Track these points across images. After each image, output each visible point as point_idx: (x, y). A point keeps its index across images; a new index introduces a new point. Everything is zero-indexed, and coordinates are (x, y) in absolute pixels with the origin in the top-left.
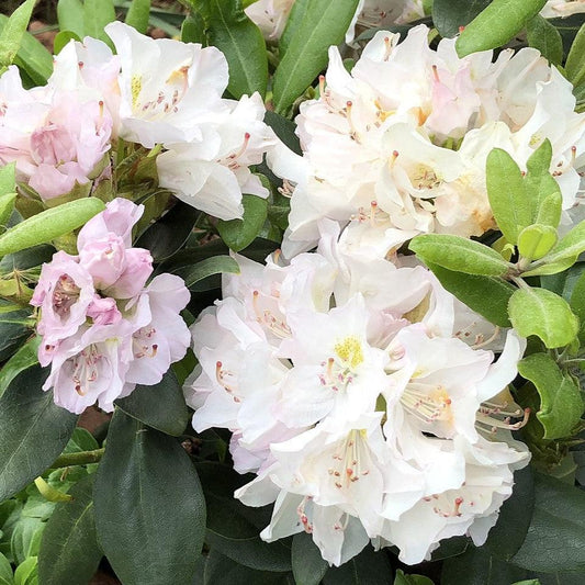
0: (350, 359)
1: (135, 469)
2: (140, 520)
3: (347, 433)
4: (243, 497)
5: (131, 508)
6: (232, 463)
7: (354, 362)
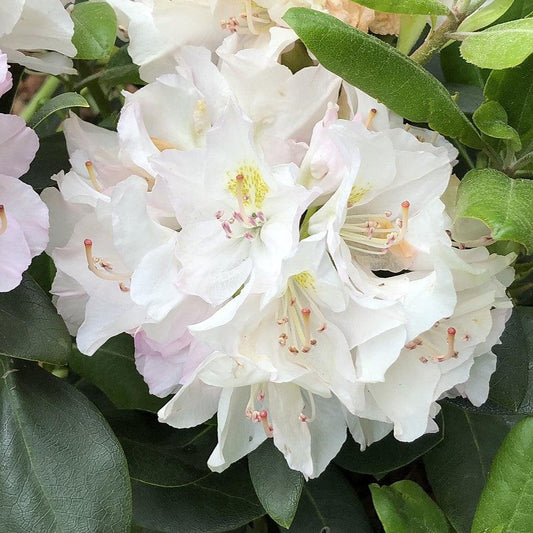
0: (253, 198)
1: (13, 424)
2: (37, 494)
3: (285, 285)
4: (171, 417)
5: (21, 480)
6: (146, 387)
7: (259, 198)
